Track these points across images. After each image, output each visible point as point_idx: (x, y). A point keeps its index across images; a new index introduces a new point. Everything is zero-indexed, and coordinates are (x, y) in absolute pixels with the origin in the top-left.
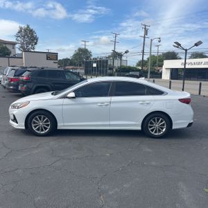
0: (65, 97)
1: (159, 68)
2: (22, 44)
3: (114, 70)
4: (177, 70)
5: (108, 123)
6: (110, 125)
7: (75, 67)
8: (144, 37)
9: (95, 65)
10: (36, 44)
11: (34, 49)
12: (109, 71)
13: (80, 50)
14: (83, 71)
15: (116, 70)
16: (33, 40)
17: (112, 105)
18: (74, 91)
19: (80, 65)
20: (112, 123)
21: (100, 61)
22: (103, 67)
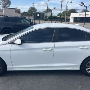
0: (12, 43)
1: (68, 17)
2: (3, 4)
3: (47, 18)
4: (77, 18)
5: (51, 65)
6: (53, 67)
7: (29, 16)
8: (62, 2)
9: (38, 15)
10: (10, 4)
11: (9, 7)
12: (45, 18)
13: (31, 8)
14: (33, 18)
15: (48, 18)
16: (8, 3)
17: (55, 50)
18: (20, 38)
19: (32, 15)
20: (55, 65)
21: (41, 13)
22: (42, 16)
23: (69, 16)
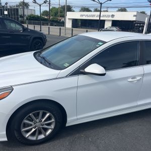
1: (60, 18)
3: (25, 18)
9: (6, 13)
12: (20, 19)
15: (27, 18)
21: (11, 9)
22: (15, 15)
23: (64, 16)
